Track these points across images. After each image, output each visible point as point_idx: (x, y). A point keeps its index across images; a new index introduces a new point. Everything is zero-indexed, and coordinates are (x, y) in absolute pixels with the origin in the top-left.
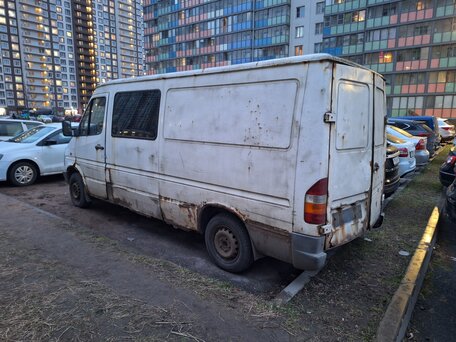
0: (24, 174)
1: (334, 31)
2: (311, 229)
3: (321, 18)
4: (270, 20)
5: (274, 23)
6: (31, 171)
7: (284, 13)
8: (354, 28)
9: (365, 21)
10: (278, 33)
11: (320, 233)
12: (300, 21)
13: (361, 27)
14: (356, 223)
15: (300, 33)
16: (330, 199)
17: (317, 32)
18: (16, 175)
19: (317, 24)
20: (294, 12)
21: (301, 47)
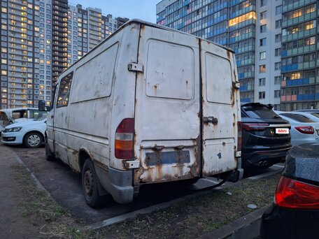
0: (34, 140)
1: (289, 53)
2: (118, 163)
3: (279, 45)
4: (239, 49)
5: (243, 51)
6: (39, 139)
7: (251, 44)
8: (306, 50)
9: (316, 44)
10: (246, 58)
11: (125, 167)
12: (263, 48)
13: (313, 49)
14: (181, 167)
15: (264, 56)
16: (138, 139)
17: (276, 55)
18: (29, 140)
19: (277, 50)
20: (258, 42)
21: (264, 66)
